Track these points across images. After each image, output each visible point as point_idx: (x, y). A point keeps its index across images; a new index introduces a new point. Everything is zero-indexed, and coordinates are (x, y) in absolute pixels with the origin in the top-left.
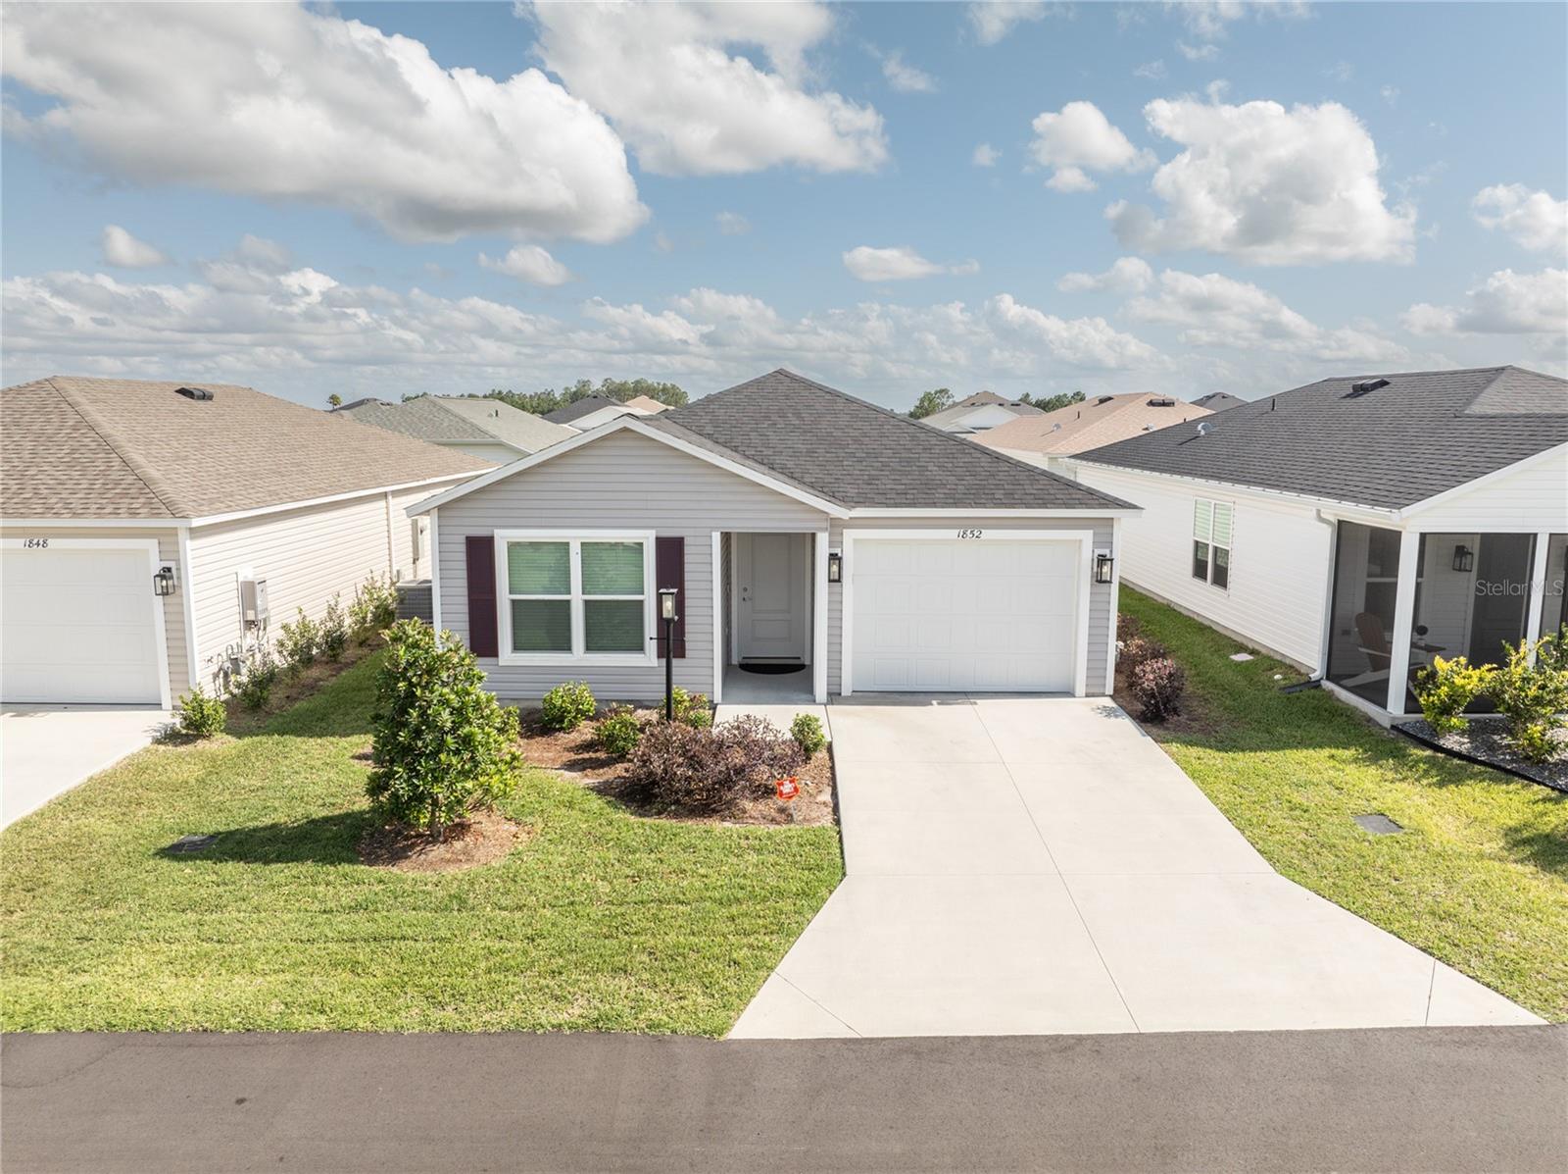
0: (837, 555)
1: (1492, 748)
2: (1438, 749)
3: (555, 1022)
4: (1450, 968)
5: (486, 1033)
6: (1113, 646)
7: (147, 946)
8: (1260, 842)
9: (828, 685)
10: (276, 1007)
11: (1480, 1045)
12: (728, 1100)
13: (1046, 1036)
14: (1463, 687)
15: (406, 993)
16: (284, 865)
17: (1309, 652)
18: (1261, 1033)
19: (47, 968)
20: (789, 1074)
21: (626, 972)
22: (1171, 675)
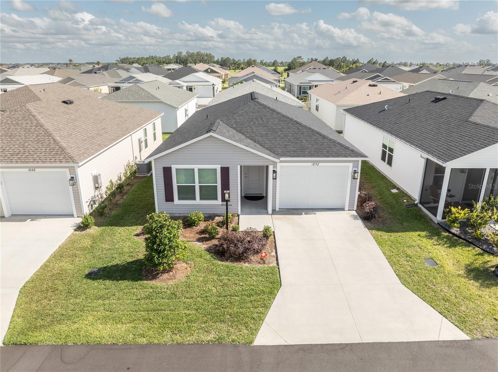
0: (275, 170)
1: (466, 233)
2: (450, 232)
3: (207, 340)
4: (446, 319)
5: (189, 344)
6: (357, 193)
7: (91, 313)
8: (397, 271)
9: (272, 207)
10: (131, 336)
11: (452, 347)
12: (256, 367)
13: (338, 344)
14: (458, 217)
15: (166, 330)
16: (123, 281)
17: (415, 192)
18: (394, 342)
19: (65, 321)
20: (271, 358)
21: (224, 322)
22: (374, 207)
